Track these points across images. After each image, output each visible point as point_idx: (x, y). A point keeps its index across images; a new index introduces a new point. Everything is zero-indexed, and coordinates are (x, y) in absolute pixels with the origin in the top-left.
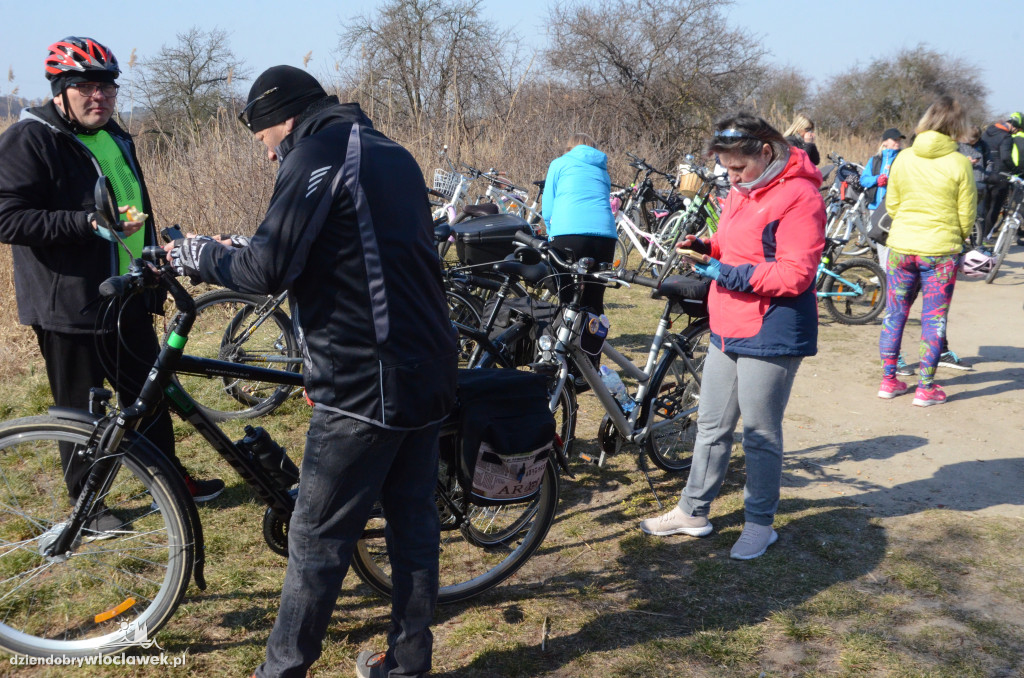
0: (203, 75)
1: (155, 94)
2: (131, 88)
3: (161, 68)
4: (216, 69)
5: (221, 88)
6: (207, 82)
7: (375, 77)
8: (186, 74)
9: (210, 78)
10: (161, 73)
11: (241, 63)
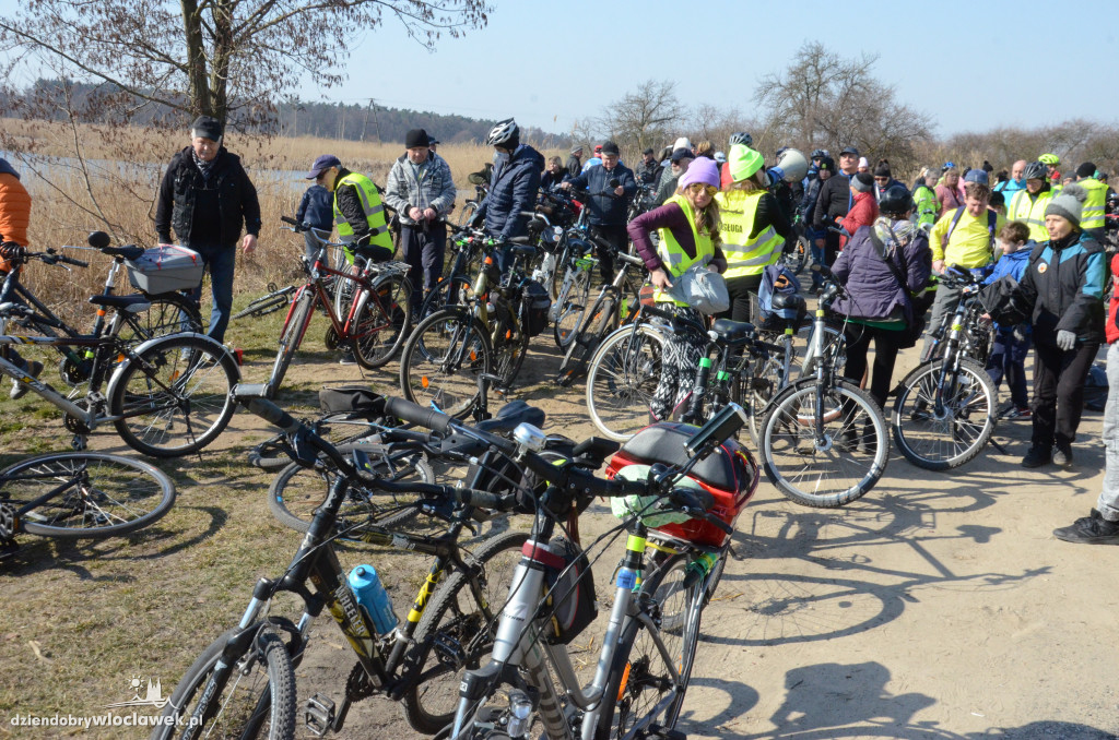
0: (653, 116)
1: (616, 129)
2: (601, 125)
3: (623, 110)
4: (664, 111)
5: (667, 127)
6: (656, 121)
7: (778, 122)
8: (641, 115)
9: (660, 117)
10: (623, 113)
11: (683, 107)
